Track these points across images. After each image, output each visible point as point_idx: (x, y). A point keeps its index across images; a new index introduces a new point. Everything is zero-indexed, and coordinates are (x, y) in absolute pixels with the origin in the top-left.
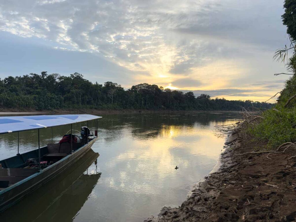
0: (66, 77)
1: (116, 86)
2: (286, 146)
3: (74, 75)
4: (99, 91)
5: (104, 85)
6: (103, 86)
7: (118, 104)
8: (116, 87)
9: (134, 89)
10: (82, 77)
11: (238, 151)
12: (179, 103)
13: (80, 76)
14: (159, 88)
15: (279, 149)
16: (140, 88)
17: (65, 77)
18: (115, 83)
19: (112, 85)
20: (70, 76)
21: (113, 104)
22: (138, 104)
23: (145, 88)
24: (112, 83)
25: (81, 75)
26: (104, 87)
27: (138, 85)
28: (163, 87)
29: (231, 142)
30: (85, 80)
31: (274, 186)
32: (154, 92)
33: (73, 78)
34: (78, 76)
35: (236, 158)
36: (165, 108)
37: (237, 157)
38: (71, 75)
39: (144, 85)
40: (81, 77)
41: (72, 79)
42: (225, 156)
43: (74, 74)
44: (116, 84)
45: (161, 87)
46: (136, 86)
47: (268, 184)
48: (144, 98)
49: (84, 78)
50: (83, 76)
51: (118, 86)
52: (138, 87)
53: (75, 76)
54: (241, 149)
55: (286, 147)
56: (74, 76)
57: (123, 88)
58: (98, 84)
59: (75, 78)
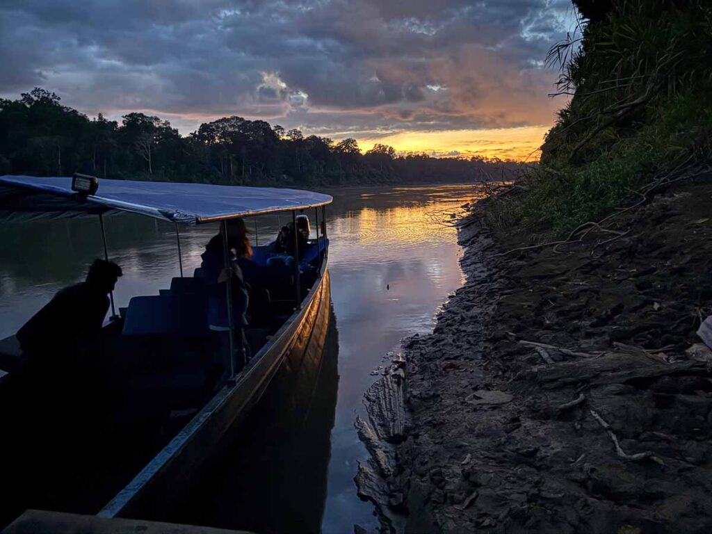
0: (10, 102)
1: (156, 124)
2: (583, 231)
3: (33, 96)
4: (111, 140)
5: (124, 122)
6: (120, 125)
7: (165, 171)
8: (157, 129)
9: (205, 134)
10: (56, 100)
11: (493, 251)
12: (324, 167)
13: (51, 97)
14: (273, 128)
15: (572, 237)
16: (222, 128)
17: (6, 102)
18: (152, 118)
19: (143, 122)
20: (21, 98)
21: (153, 173)
22: (221, 172)
23: (237, 130)
24: (146, 117)
25: (54, 95)
26: (122, 128)
27: (217, 121)
28: (283, 127)
29: (469, 240)
30: (65, 110)
31: (581, 283)
32: (262, 140)
33: (30, 104)
34: (43, 98)
35: (493, 263)
36: (291, 180)
37: (493, 260)
38: (22, 95)
39: (233, 122)
40: (54, 100)
41: (28, 106)
42: (469, 262)
43: (33, 93)
44: (157, 119)
45: (278, 127)
46: (211, 123)
47: (570, 283)
48: (234, 155)
49: (61, 103)
50: (59, 99)
51: (161, 125)
52: (218, 127)
53: (35, 99)
54: (496, 246)
55: (583, 234)
56: (32, 99)
57: (176, 131)
58: (105, 120)
59: (35, 104)
